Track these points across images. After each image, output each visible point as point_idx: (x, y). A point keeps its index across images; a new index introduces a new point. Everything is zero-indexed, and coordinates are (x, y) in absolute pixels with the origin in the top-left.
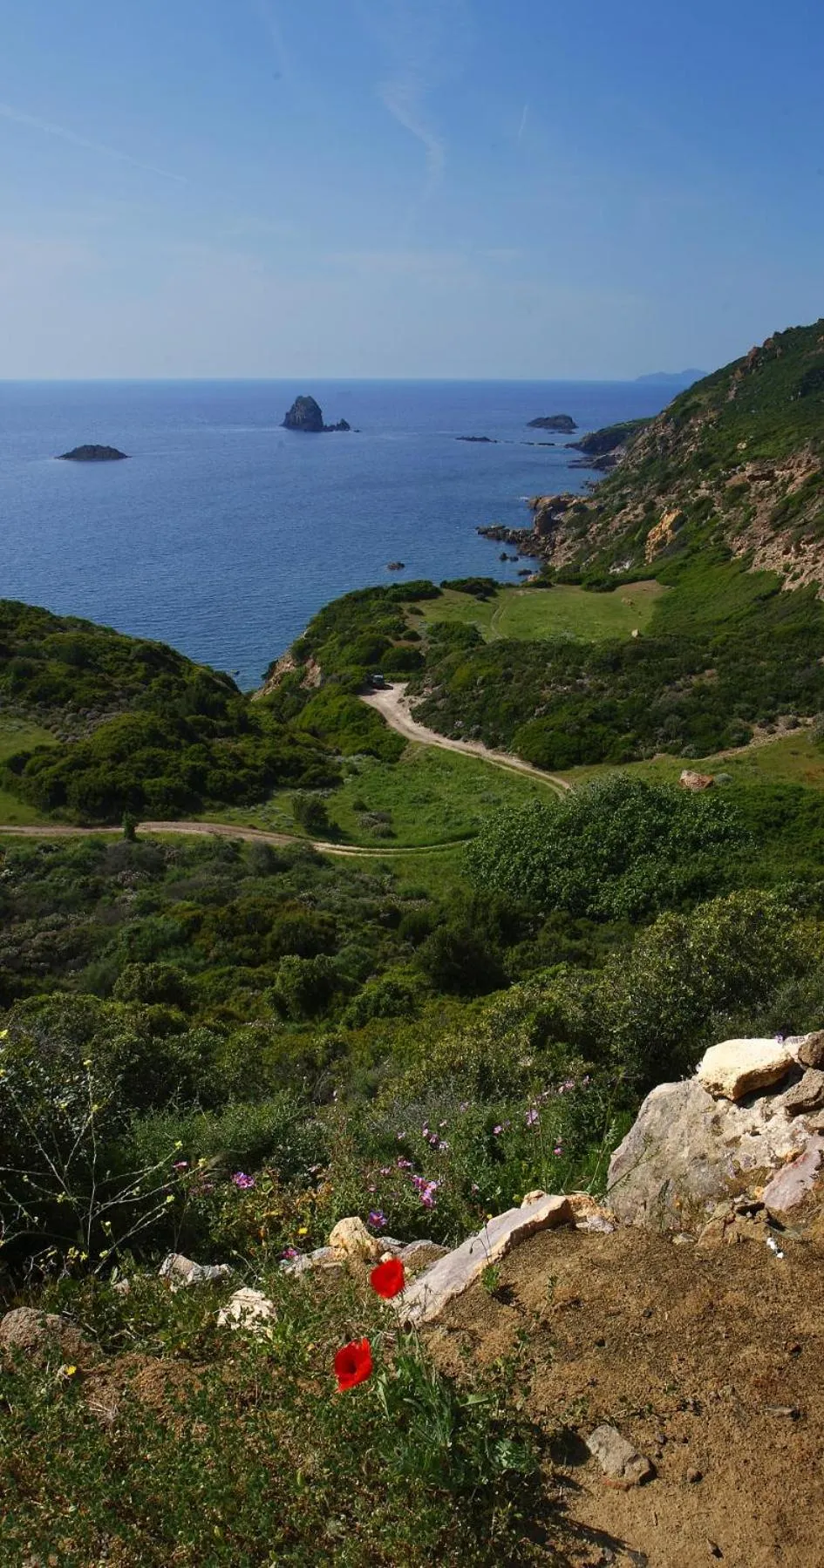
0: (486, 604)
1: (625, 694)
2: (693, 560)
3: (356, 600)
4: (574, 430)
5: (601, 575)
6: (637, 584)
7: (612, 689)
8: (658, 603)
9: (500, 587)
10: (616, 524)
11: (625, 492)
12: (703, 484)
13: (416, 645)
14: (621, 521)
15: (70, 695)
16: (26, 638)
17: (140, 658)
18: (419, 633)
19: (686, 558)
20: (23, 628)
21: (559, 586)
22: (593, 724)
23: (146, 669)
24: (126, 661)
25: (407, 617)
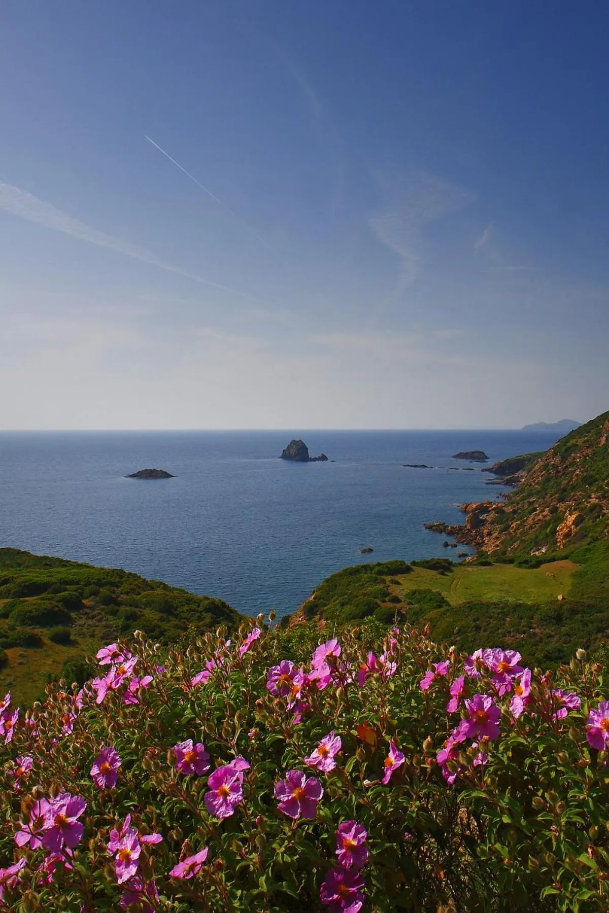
0: (445, 577)
1: (568, 639)
2: (595, 546)
3: (351, 574)
4: (487, 460)
5: (525, 557)
6: (555, 563)
7: (557, 636)
8: (574, 575)
9: (455, 565)
10: (530, 521)
11: (531, 500)
12: (593, 496)
13: (398, 605)
14: (533, 519)
15: (162, 633)
16: (127, 593)
17: (207, 610)
18: (400, 597)
19: (589, 544)
20: (125, 587)
21: (498, 564)
22: (548, 662)
23: (212, 618)
24: (198, 611)
25: (389, 586)
